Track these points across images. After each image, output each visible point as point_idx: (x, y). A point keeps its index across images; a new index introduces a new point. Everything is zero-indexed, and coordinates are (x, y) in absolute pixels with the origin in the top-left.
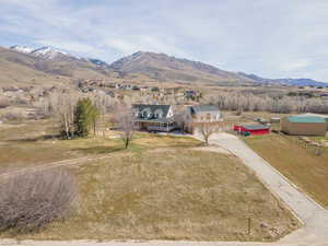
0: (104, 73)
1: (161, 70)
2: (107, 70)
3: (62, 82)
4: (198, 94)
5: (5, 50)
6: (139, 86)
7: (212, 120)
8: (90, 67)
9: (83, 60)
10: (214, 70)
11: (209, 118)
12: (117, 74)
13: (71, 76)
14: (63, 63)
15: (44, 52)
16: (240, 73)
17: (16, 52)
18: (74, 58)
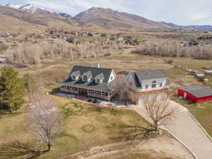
0: (69, 23)
1: (108, 20)
2: (71, 21)
3: (40, 30)
4: (134, 39)
5: (3, 7)
6: (92, 33)
7: (158, 87)
8: (59, 19)
9: (55, 14)
10: (144, 20)
11: (154, 86)
12: (78, 24)
13: (46, 25)
14: (41, 16)
15: (28, 8)
16: (162, 22)
17: (10, 8)
18: (49, 13)
